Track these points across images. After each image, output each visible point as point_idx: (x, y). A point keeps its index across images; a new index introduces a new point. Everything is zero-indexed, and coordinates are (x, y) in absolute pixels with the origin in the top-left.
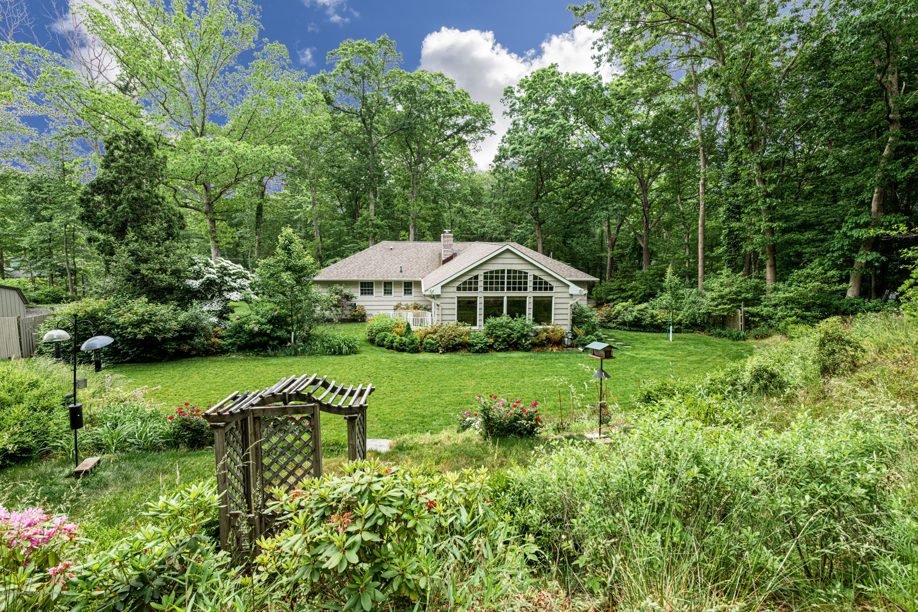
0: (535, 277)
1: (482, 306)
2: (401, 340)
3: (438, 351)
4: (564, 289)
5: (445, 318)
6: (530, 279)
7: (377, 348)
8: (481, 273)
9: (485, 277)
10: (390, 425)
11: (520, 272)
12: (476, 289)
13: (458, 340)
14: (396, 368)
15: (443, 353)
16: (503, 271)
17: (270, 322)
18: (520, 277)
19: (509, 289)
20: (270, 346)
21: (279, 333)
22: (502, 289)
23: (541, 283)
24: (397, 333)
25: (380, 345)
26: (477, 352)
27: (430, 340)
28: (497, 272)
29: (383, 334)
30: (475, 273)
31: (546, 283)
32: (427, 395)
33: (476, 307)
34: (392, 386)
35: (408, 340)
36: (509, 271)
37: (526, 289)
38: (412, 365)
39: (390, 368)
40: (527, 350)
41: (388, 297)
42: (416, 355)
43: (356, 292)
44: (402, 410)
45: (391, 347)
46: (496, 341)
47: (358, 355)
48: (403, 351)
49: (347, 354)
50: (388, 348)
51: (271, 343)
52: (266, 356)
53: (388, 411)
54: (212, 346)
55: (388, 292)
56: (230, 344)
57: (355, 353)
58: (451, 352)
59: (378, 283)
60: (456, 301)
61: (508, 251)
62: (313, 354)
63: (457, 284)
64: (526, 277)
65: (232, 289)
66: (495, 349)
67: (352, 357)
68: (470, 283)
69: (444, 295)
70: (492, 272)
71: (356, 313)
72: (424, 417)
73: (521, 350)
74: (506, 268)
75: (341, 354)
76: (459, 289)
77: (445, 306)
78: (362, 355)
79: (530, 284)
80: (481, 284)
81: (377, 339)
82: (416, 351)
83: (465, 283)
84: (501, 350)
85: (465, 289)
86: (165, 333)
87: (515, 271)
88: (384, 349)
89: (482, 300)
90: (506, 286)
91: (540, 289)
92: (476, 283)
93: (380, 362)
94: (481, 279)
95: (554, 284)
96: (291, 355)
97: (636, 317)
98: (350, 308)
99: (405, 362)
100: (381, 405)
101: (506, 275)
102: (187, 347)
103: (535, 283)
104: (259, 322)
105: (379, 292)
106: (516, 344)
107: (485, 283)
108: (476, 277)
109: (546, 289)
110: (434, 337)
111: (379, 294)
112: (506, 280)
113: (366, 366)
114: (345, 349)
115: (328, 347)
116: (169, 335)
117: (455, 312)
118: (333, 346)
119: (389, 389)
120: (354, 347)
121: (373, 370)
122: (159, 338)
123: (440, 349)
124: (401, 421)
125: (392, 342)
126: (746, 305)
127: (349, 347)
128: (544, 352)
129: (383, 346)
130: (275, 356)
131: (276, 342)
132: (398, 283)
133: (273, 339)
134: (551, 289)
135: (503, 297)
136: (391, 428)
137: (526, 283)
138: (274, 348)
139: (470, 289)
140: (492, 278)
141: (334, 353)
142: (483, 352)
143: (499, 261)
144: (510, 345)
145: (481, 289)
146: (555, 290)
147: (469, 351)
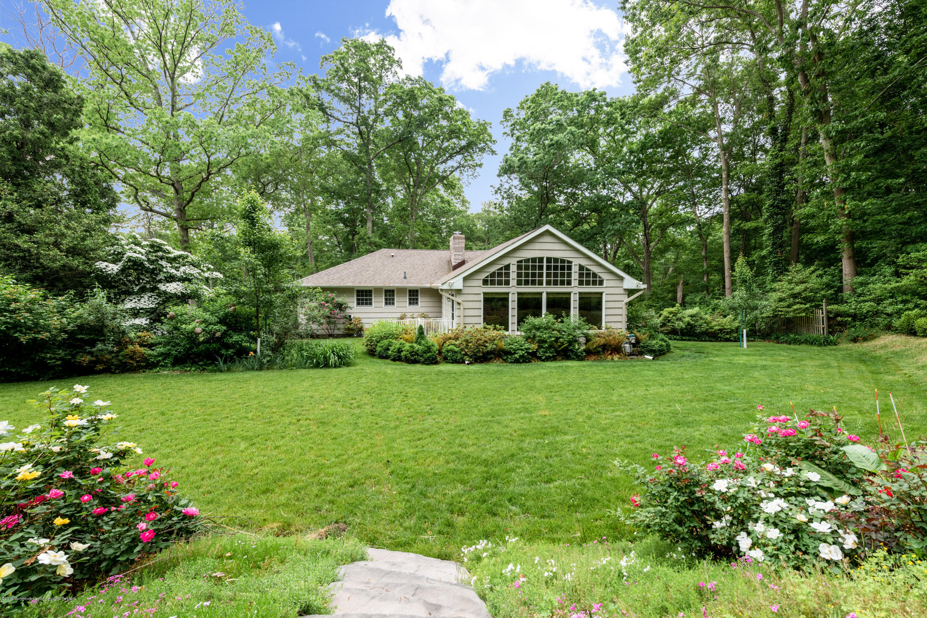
0: (581, 268)
1: (515, 305)
2: (412, 347)
3: (463, 362)
4: (616, 283)
5: (468, 320)
6: (575, 269)
7: (379, 361)
8: (513, 261)
9: (519, 267)
10: (420, 487)
11: (563, 261)
12: (507, 283)
13: (490, 347)
14: (410, 382)
15: (471, 363)
16: (541, 260)
17: (222, 321)
18: (563, 268)
19: (548, 283)
20: (221, 356)
21: (236, 338)
22: (541, 283)
23: (588, 275)
24: (406, 340)
25: (383, 356)
26: (517, 361)
27: (451, 347)
28: (534, 260)
29: (386, 342)
30: (506, 262)
31: (595, 275)
32: (475, 418)
33: (507, 307)
34: (409, 406)
35: (421, 347)
36: (549, 260)
37: (569, 283)
38: (434, 377)
39: (401, 381)
40: (580, 358)
41: (390, 308)
42: (435, 366)
43: (351, 302)
44: (439, 449)
45: (398, 358)
46: (540, 347)
47: (352, 368)
48: (415, 362)
49: (336, 367)
50: (394, 360)
51: (223, 352)
52: (215, 371)
53: (409, 452)
54: (132, 358)
55: (389, 301)
56: (161, 354)
57: (348, 365)
58: (481, 362)
59: (378, 290)
60: (481, 298)
61: (547, 232)
62: (285, 367)
63: (483, 276)
64: (570, 268)
65: (171, 279)
66: (540, 359)
67: (344, 370)
68: (500, 275)
69: (466, 291)
70: (527, 260)
71: (352, 326)
72: (486, 463)
73: (573, 359)
74: (545, 255)
75: (327, 365)
76: (485, 282)
77: (467, 305)
78: (358, 367)
79: (575, 276)
80: (513, 276)
81: (378, 349)
82: (432, 361)
83: (493, 275)
84: (548, 359)
85: (493, 283)
86: (39, 332)
87: (556, 260)
88: (388, 361)
89: (516, 297)
90: (545, 279)
91: (588, 283)
92: (507, 275)
93: (385, 374)
94: (513, 269)
95: (605, 276)
96: (253, 369)
97: (689, 324)
98: (343, 321)
99: (422, 374)
100: (393, 440)
101: (545, 264)
102: (88, 358)
103: (581, 275)
104: (205, 321)
105: (378, 302)
106: (566, 350)
107: (519, 275)
108: (507, 267)
109: (594, 283)
110: (458, 342)
111: (379, 305)
112: (545, 271)
113: (363, 380)
114: (333, 359)
115: (308, 358)
116: (45, 335)
117: (481, 312)
118: (315, 355)
119: (404, 410)
120: (345, 356)
121: (375, 384)
122: (23, 339)
123: (466, 358)
124: (442, 476)
125: (400, 351)
126: (828, 304)
127: (340, 357)
128: (601, 360)
129: (387, 357)
130: (229, 370)
131: (231, 351)
132: (401, 291)
133: (228, 346)
134: (601, 283)
135: (541, 294)
136: (423, 495)
137: (569, 275)
138: (228, 360)
139: (500, 283)
140: (527, 268)
141: (317, 366)
142: (524, 362)
143: (537, 246)
144: (558, 353)
145: (513, 282)
146: (605, 284)
147: (505, 361)
